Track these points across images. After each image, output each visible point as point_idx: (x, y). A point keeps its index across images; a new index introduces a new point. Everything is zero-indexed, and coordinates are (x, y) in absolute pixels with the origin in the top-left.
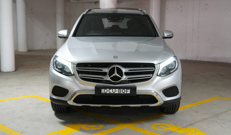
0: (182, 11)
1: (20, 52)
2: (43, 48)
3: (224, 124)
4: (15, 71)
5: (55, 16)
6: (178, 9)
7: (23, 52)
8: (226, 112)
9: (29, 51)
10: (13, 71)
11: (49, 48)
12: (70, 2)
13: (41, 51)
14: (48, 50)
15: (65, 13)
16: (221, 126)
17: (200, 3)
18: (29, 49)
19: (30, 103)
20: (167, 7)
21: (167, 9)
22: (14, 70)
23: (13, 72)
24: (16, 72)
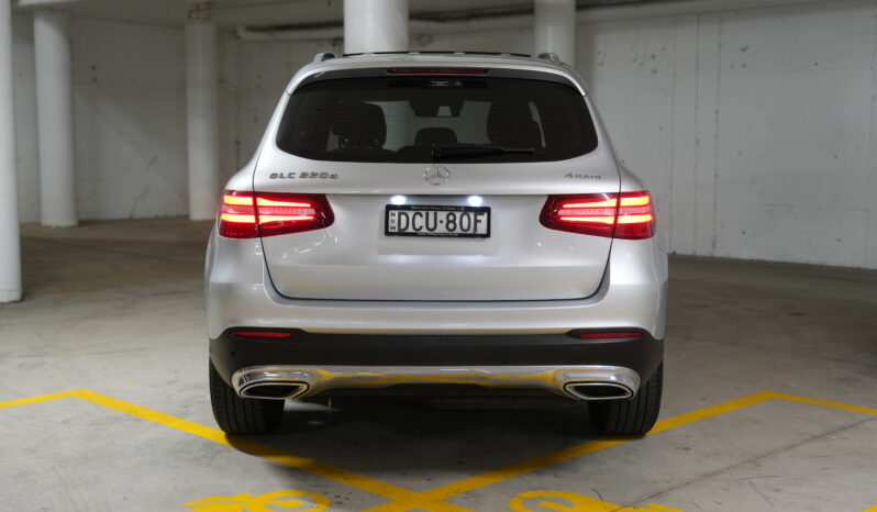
0: (655, 72)
1: (49, 227)
2: (138, 215)
3: (777, 490)
4: (22, 300)
5: (181, 90)
6: (642, 65)
7: (58, 228)
8: (793, 446)
9: (82, 223)
10: (15, 302)
11: (161, 214)
12: (238, 38)
13: (131, 222)
14: (158, 218)
15: (221, 81)
16: (766, 498)
17: (720, 45)
18: (84, 217)
19: (64, 422)
20: (599, 59)
21: (601, 64)
22: (16, 296)
23: (13, 305)
24: (24, 304)
